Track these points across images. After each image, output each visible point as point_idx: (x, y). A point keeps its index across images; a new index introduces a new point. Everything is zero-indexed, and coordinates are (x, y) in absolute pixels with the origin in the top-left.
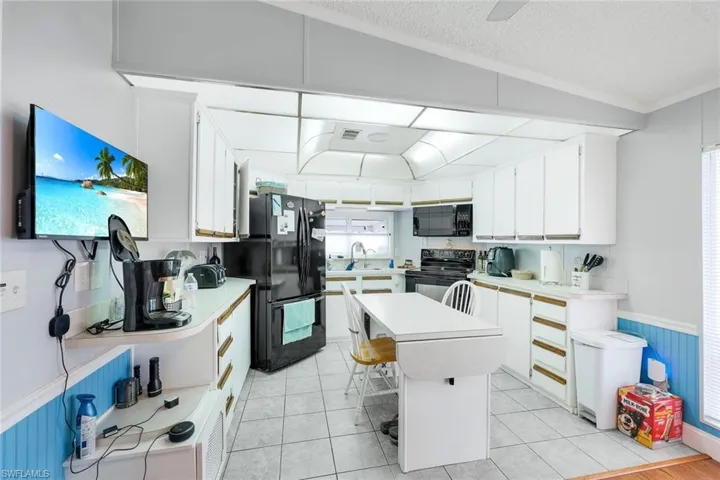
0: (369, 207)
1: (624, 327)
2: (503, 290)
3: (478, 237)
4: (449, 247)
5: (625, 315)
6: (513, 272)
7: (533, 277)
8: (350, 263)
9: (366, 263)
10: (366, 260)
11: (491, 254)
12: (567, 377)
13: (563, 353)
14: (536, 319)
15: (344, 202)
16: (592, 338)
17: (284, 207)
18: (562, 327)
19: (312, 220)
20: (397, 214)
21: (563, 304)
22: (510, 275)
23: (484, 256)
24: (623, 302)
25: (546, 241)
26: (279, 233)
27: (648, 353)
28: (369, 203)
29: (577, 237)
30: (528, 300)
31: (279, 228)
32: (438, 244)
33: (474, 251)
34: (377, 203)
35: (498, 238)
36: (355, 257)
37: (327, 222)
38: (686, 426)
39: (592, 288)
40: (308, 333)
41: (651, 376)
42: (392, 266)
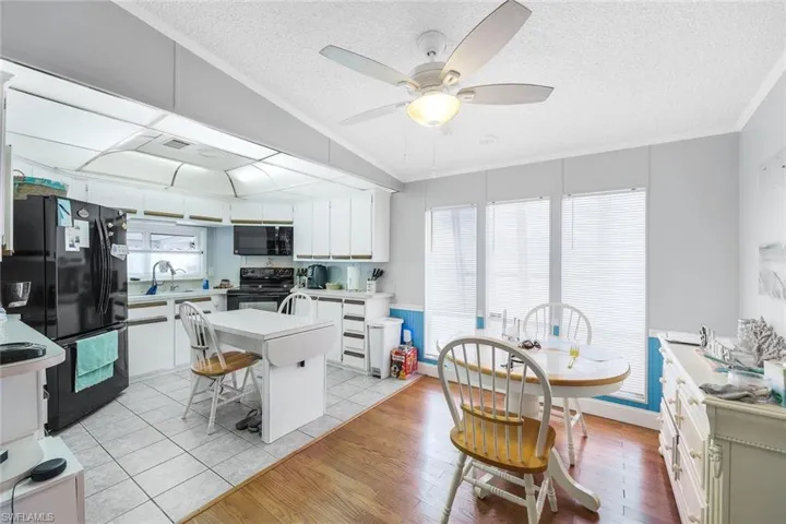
0: (179, 221)
1: (393, 314)
2: (321, 299)
3: (298, 257)
4: (270, 266)
5: (393, 307)
6: (327, 284)
7: (341, 288)
8: (150, 286)
9: (173, 285)
10: (173, 282)
11: (310, 270)
12: (365, 353)
13: (362, 337)
14: (346, 317)
15: (146, 213)
16: (379, 322)
17: (76, 215)
18: (362, 319)
19: (112, 234)
20: (211, 231)
21: (363, 303)
22: (325, 288)
23: (303, 273)
24: (392, 299)
25: (351, 260)
26: (68, 249)
27: (404, 326)
28: (182, 217)
29: (370, 257)
30: (340, 304)
31: (68, 242)
32: (259, 263)
33: (292, 270)
34: (192, 218)
35: (315, 257)
36: (157, 279)
37: (129, 236)
38: (419, 363)
39: (377, 292)
40: (109, 373)
41: (405, 340)
42: (206, 287)
